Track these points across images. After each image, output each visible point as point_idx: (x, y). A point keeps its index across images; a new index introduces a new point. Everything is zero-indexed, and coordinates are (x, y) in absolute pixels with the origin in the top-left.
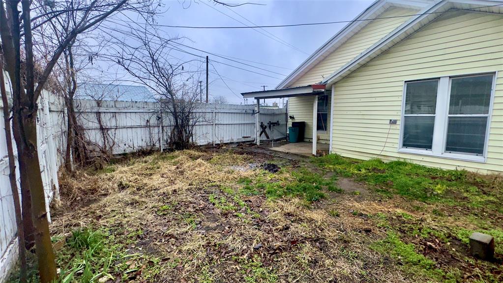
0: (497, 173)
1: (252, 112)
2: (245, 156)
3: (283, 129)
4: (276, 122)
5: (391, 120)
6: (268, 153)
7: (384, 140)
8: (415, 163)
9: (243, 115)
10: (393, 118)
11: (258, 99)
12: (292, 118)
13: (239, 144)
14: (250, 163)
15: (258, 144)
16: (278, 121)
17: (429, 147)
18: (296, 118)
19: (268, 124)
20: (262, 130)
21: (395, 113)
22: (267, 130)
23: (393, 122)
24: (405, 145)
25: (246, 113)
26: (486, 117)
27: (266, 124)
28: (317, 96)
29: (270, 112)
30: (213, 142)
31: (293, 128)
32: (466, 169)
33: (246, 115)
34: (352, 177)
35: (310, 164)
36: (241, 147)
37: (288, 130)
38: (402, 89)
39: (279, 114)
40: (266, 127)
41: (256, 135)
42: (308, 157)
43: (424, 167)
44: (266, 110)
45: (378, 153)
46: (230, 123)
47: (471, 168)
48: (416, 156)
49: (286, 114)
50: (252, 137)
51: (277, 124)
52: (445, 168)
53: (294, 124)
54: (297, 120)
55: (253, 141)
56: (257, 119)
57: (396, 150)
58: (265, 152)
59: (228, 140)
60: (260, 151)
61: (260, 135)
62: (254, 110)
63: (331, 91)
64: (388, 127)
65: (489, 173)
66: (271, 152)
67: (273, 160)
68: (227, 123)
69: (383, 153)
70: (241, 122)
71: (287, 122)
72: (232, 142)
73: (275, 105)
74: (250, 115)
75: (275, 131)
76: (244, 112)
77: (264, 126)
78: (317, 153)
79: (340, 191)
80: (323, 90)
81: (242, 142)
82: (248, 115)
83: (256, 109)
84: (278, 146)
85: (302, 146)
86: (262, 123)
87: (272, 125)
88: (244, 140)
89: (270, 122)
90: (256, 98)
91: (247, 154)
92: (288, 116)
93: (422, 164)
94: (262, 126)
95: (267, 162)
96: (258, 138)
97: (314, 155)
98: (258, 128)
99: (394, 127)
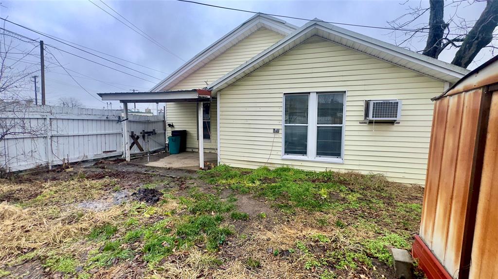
0: (350, 171)
1: (117, 119)
2: (107, 180)
3: (160, 139)
4: (152, 131)
5: (274, 129)
6: (143, 170)
7: (270, 148)
8: (295, 168)
9: (103, 123)
10: (276, 127)
11: (125, 102)
12: (171, 126)
13: (97, 162)
14: (115, 191)
15: (128, 159)
16: (154, 130)
17: (304, 153)
18: (175, 127)
19: (141, 133)
20: (132, 141)
21: (277, 122)
22: (140, 141)
23: (276, 131)
24: (287, 152)
25: (108, 120)
26: (341, 127)
27: (138, 133)
28: (202, 103)
29: (142, 119)
30: (48, 163)
31: (174, 138)
32: (332, 170)
33: (107, 123)
34: (249, 193)
35: (199, 181)
36: (100, 165)
37: (167, 139)
38: (281, 100)
39: (154, 122)
40: (138, 137)
41: (124, 148)
42: (195, 171)
43: (303, 171)
44: (138, 117)
45: (265, 161)
46: (81, 133)
47: (335, 169)
48: (296, 162)
49: (164, 121)
50: (118, 151)
51: (153, 133)
52: (318, 170)
53: (175, 133)
54: (177, 128)
55: (121, 156)
56: (125, 127)
57: (279, 157)
58: (139, 170)
59: (78, 158)
60: (131, 169)
61: (131, 148)
62: (119, 117)
63: (216, 98)
64: (273, 135)
65: (346, 172)
66: (146, 169)
67: (151, 182)
68: (76, 133)
69: (270, 161)
70: (99, 132)
71: (165, 130)
72: (85, 159)
73: (149, 111)
74: (114, 124)
75: (151, 142)
76: (105, 118)
77: (136, 137)
78: (204, 166)
79: (245, 218)
80: (209, 97)
81: (103, 158)
82: (111, 123)
83: (123, 115)
84: (155, 161)
85: (186, 158)
86: (132, 132)
87: (146, 134)
88: (105, 156)
89: (144, 131)
90: (122, 101)
91: (110, 176)
92: (167, 124)
93: (301, 168)
94: (132, 136)
95: (143, 186)
96: (127, 152)
97: (201, 169)
98: (127, 140)
99: (277, 135)
